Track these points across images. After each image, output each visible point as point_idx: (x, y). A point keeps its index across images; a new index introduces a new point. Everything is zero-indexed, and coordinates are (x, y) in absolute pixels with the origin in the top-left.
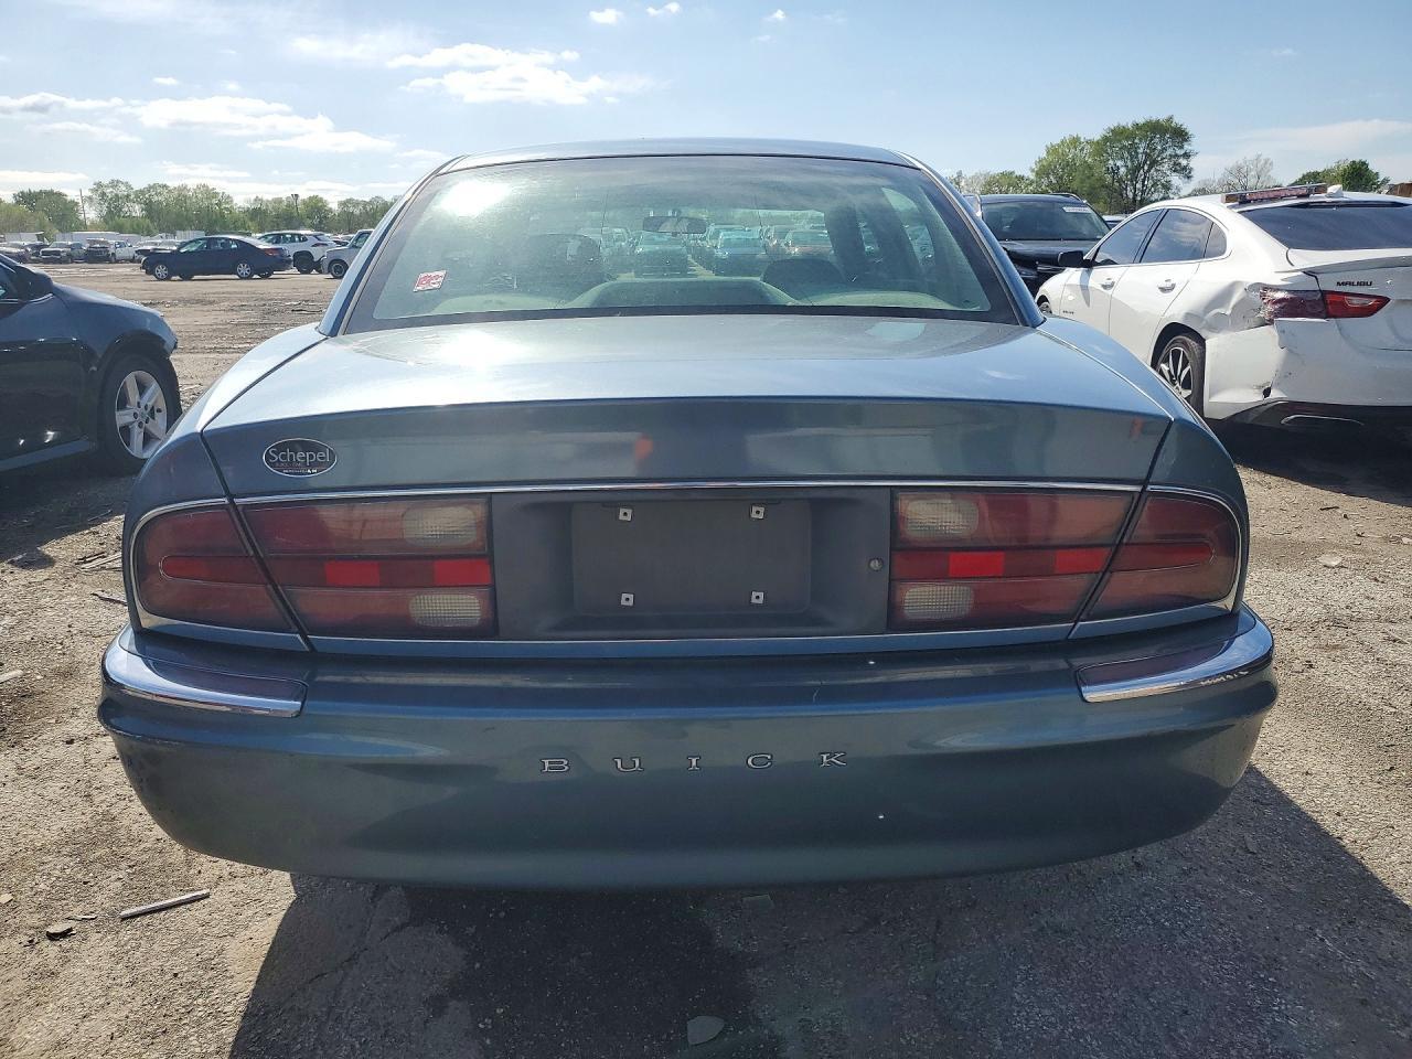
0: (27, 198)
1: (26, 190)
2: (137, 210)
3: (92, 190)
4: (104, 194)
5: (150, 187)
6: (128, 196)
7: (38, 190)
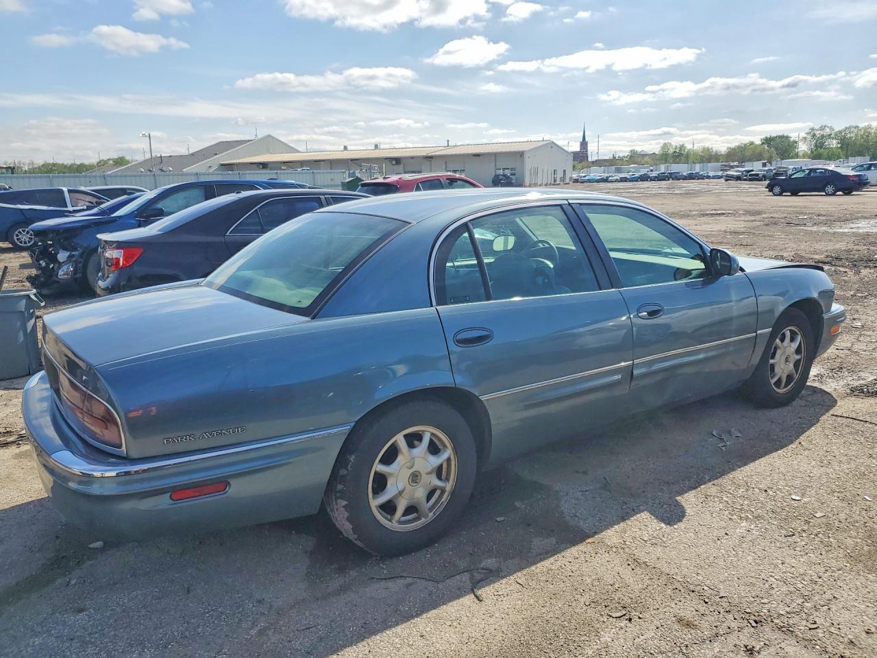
0: (768, 141)
1: (769, 137)
2: (834, 144)
3: (808, 133)
4: (814, 135)
5: (846, 128)
6: (830, 135)
7: (775, 135)
